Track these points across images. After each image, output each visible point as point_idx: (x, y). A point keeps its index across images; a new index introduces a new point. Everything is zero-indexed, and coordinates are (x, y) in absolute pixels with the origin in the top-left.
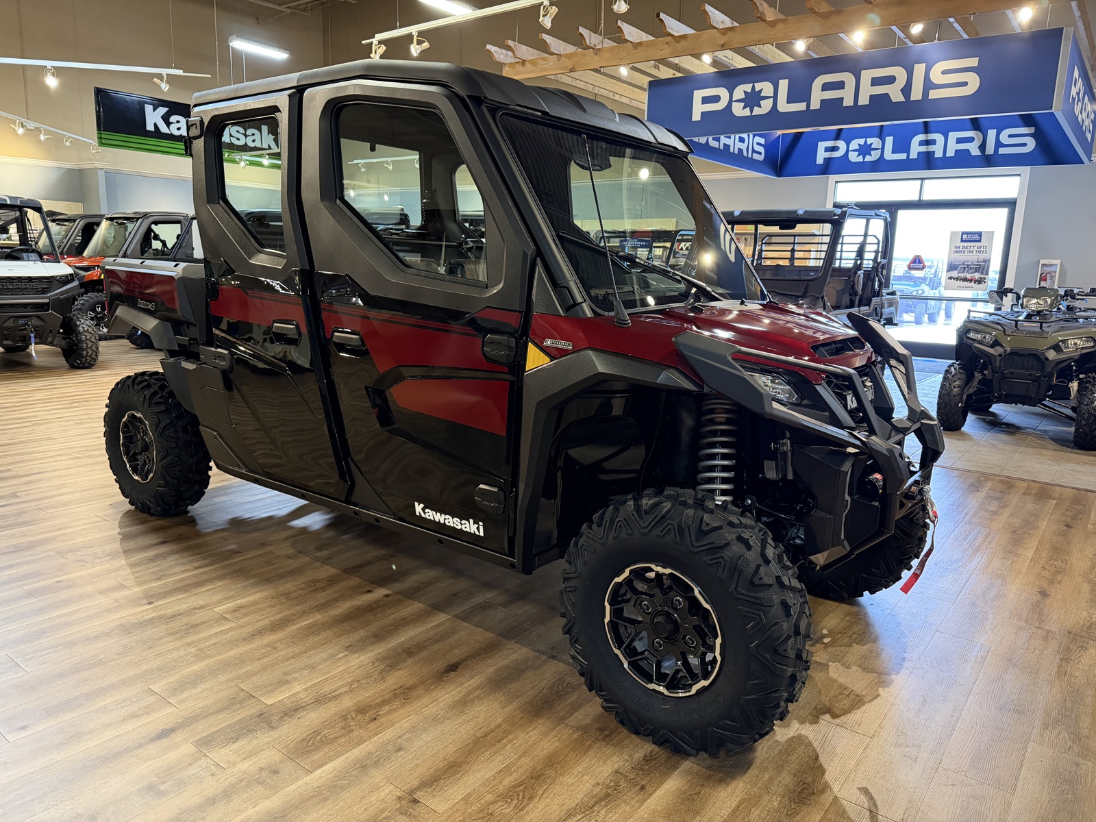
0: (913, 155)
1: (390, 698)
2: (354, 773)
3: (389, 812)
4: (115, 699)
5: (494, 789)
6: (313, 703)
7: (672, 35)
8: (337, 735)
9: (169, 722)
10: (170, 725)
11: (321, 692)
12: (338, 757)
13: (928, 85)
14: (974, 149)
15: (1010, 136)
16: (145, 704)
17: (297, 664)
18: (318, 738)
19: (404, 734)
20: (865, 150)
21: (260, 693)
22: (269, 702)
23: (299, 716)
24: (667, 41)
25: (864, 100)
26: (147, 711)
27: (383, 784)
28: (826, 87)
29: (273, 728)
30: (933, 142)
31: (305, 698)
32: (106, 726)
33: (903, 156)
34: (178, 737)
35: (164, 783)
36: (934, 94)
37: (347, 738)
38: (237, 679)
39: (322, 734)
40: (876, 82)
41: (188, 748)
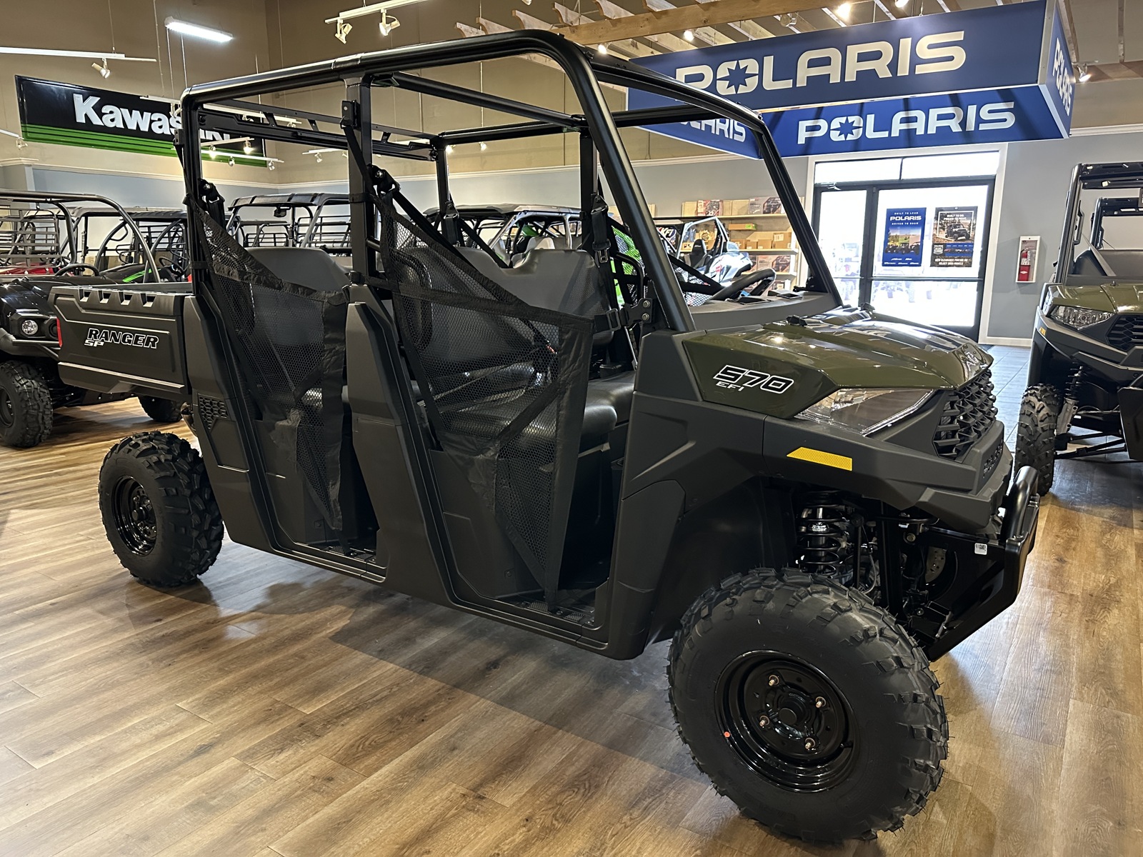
0: (895, 133)
1: (434, 698)
2: (413, 774)
3: (456, 809)
4: (142, 719)
5: (559, 779)
6: (354, 709)
7: (652, 11)
8: (386, 738)
9: (206, 738)
10: (206, 742)
11: (361, 697)
12: (392, 760)
13: (915, 60)
14: (955, 126)
15: (990, 112)
16: (177, 722)
17: (330, 672)
18: (367, 743)
19: (456, 733)
20: (846, 129)
21: (296, 703)
22: (308, 711)
23: (342, 723)
24: (646, 17)
25: (851, 77)
26: (180, 728)
27: (444, 783)
28: (812, 63)
29: (318, 737)
30: (915, 119)
31: (345, 705)
32: (139, 747)
33: (885, 134)
34: (218, 752)
35: (215, 798)
36: (920, 70)
37: (398, 741)
38: (269, 691)
39: (371, 739)
40: (862, 57)
41: (232, 762)
